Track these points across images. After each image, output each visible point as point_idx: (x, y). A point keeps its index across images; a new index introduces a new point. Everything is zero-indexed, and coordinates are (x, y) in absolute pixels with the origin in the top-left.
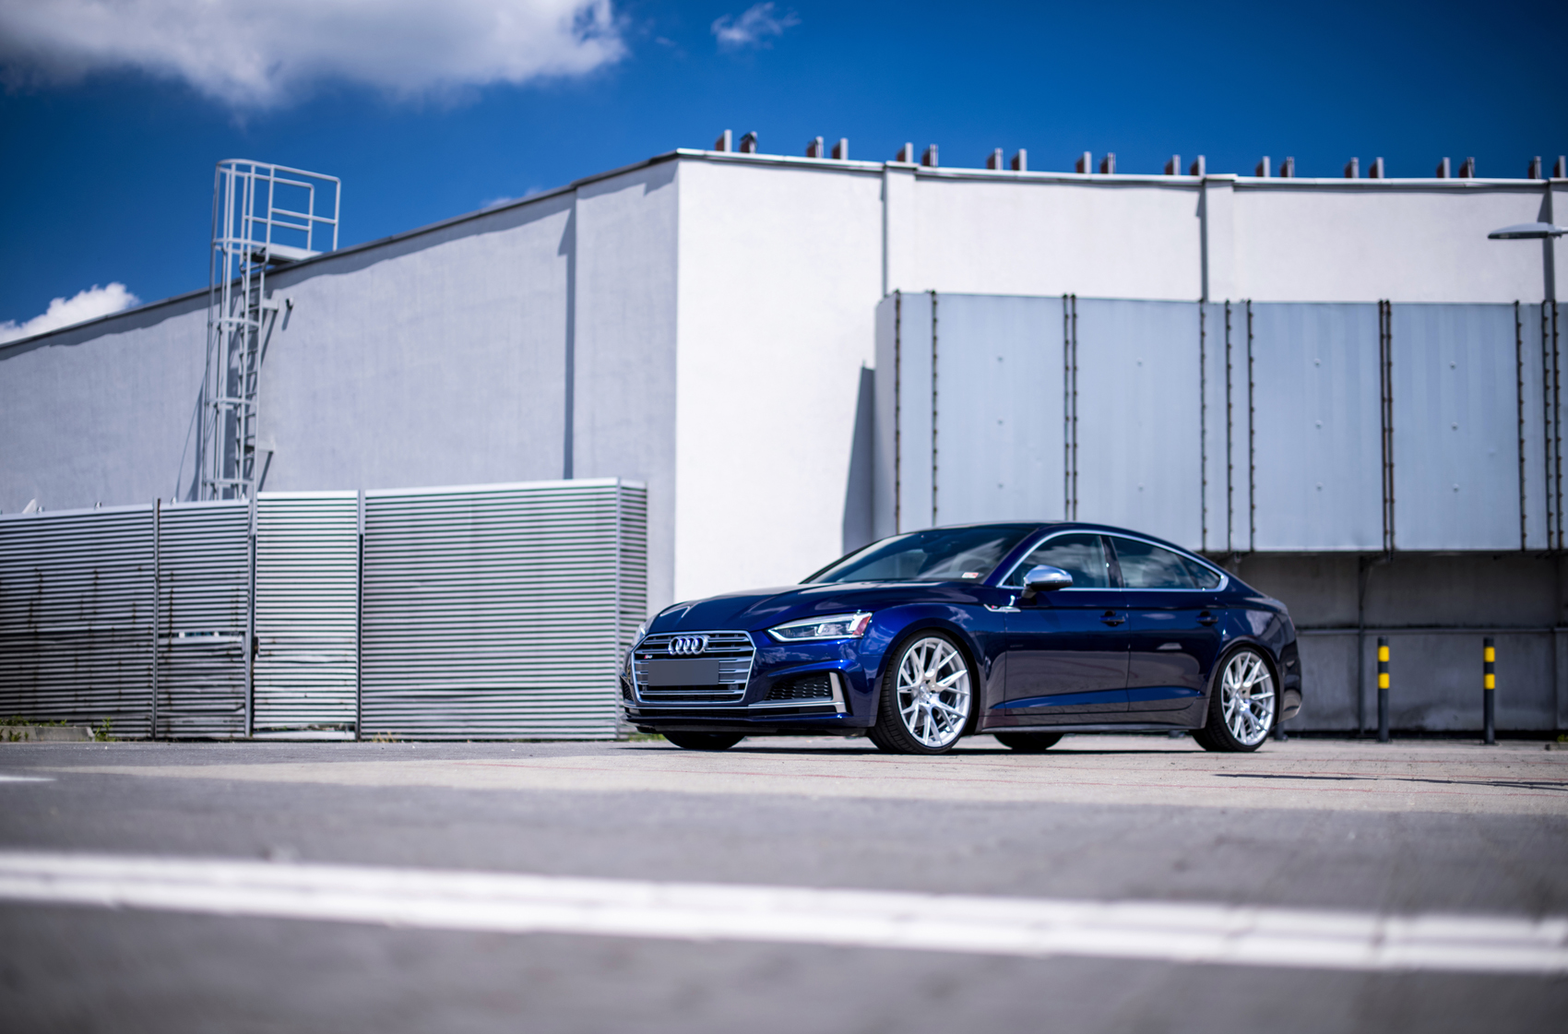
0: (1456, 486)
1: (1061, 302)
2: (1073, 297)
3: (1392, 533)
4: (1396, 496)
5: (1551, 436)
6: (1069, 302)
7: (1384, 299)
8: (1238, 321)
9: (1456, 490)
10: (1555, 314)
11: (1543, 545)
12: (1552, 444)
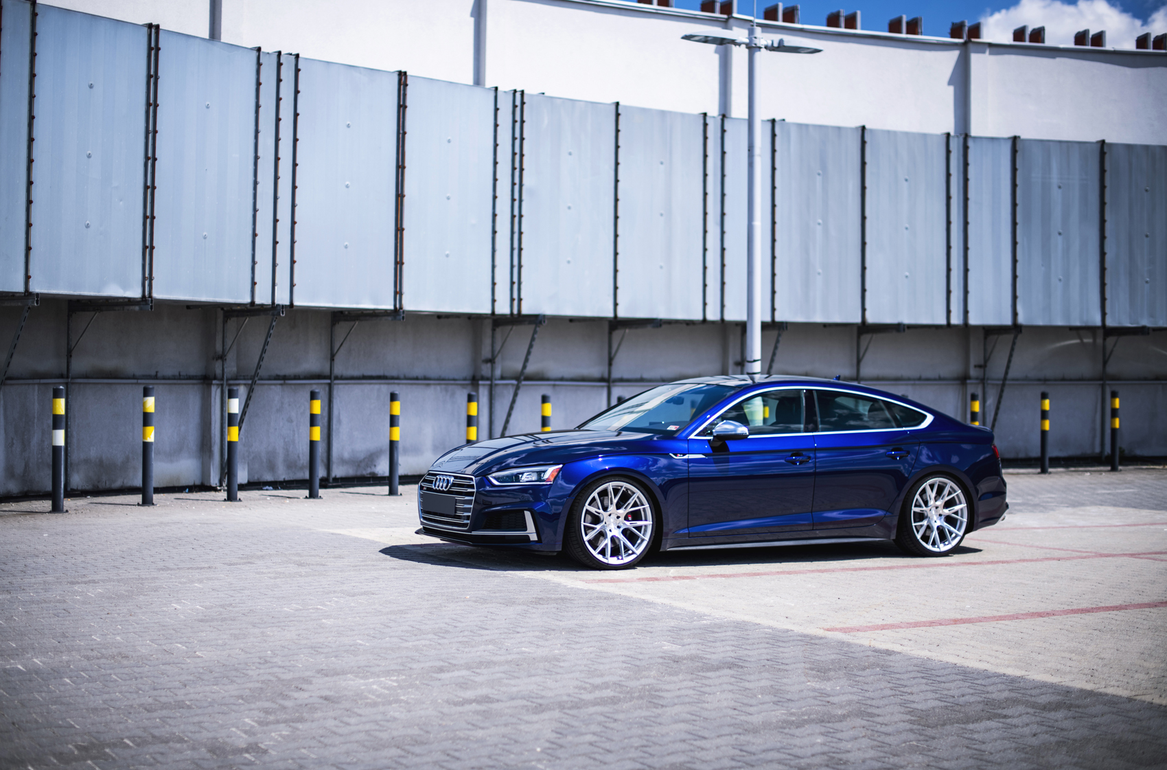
0: (447, 252)
1: (146, 29)
2: (157, 27)
3: (401, 294)
4: (405, 260)
5: (516, 212)
6: (153, 31)
7: (403, 70)
8: (287, 73)
9: (447, 256)
10: (523, 103)
11: (506, 311)
12: (516, 220)
